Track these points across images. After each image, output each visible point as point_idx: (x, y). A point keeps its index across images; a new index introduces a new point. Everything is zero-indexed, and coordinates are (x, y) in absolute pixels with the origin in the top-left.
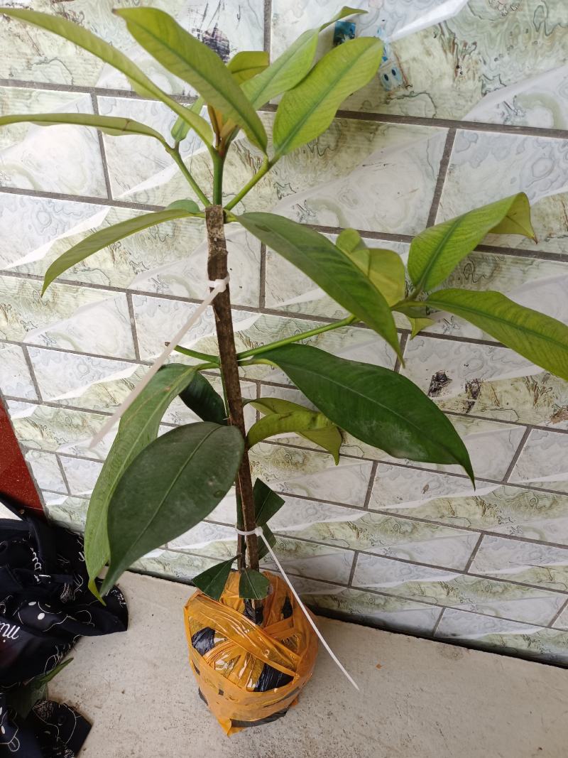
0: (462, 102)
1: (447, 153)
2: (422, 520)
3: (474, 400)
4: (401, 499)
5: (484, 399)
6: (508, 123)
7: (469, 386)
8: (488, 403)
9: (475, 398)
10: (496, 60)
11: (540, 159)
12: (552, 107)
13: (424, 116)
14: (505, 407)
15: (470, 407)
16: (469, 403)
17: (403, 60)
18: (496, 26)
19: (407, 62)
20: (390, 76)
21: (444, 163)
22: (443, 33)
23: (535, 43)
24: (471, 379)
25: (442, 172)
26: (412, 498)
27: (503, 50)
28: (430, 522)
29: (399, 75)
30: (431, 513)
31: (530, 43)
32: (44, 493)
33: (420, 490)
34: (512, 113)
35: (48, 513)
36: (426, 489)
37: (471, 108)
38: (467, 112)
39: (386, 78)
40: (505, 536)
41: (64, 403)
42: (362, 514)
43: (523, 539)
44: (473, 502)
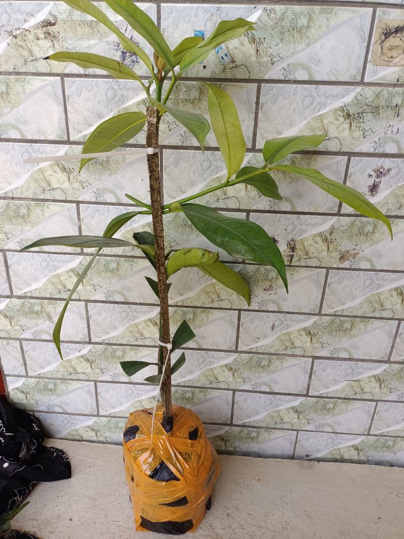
0: (262, 69)
1: (258, 97)
2: (274, 354)
3: (292, 254)
4: (259, 338)
5: (299, 252)
6: (287, 79)
7: (289, 244)
8: (301, 254)
9: (293, 252)
10: (276, 46)
11: (306, 97)
12: (307, 69)
13: (244, 78)
14: (312, 256)
15: (291, 259)
16: (290, 256)
17: (229, 49)
18: (273, 29)
19: (232, 49)
20: (224, 57)
21: (257, 103)
22: (248, 34)
23: (293, 36)
24: (289, 239)
25: (257, 109)
26: (265, 337)
27: (279, 41)
28: (279, 355)
29: (229, 56)
30: (278, 348)
31: (291, 37)
32: (7, 378)
33: (270, 329)
34: (288, 73)
35: (9, 397)
36: (273, 327)
37: (267, 72)
38: (265, 74)
39: (222, 58)
40: (327, 358)
41: (29, 294)
42: (235, 356)
43: (339, 359)
44: (303, 333)
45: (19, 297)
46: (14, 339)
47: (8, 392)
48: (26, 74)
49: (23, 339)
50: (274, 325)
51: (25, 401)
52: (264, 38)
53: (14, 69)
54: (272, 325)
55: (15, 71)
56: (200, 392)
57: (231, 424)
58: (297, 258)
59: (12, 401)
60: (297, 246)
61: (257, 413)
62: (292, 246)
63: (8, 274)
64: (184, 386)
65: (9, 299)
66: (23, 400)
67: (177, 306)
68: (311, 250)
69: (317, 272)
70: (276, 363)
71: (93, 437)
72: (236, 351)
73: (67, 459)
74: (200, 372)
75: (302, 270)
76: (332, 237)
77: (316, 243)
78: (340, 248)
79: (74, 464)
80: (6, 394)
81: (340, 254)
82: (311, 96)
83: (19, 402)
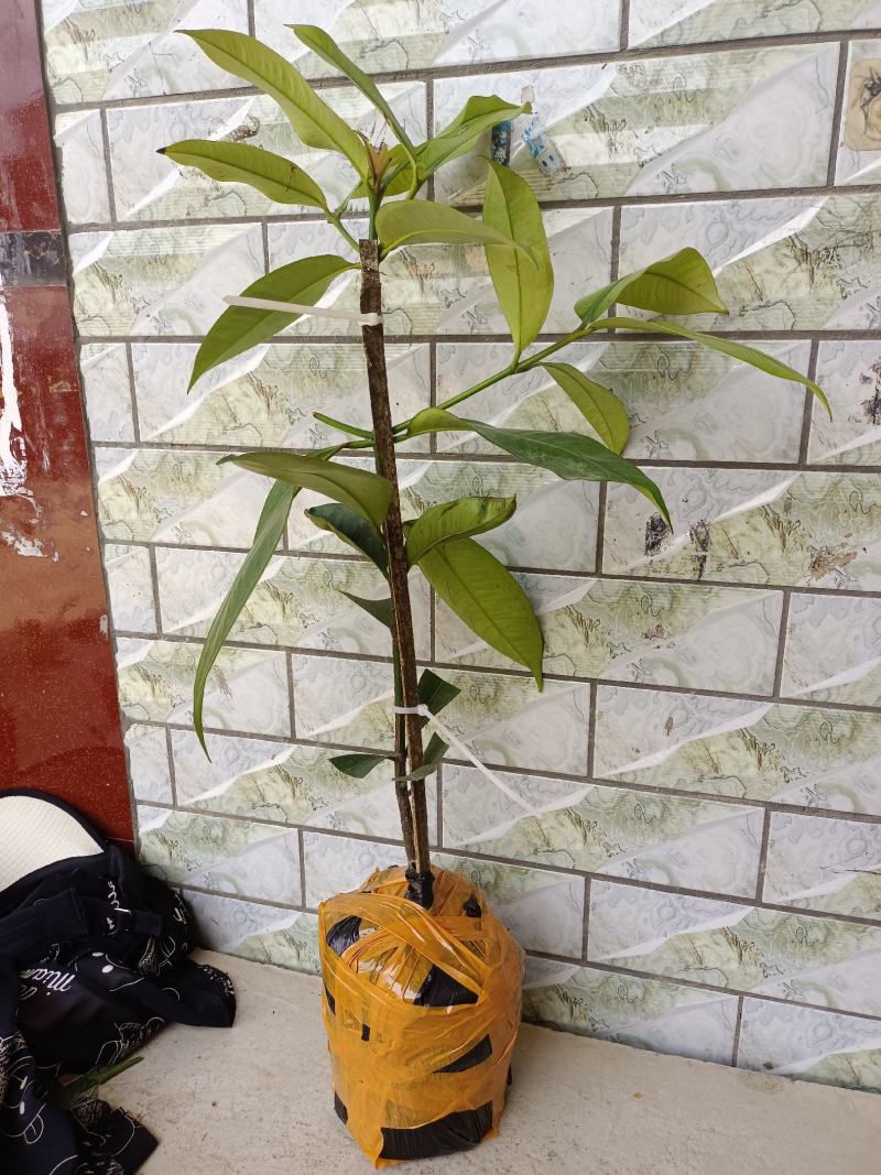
0: (621, 177)
1: (616, 233)
2: (675, 792)
3: (704, 553)
4: (638, 751)
5: (717, 550)
6: (672, 192)
7: (694, 533)
8: (724, 554)
9: (705, 549)
10: (646, 132)
11: (713, 223)
12: (712, 170)
13: (586, 198)
14: (748, 559)
15: (701, 565)
16: (699, 558)
17: (558, 145)
18: (640, 102)
19: (562, 147)
20: (548, 162)
21: (615, 243)
22: (592, 116)
23: (680, 112)
25: (615, 255)
26: (652, 748)
27: (652, 123)
28: (686, 793)
29: (557, 160)
30: (682, 776)
31: (676, 113)
32: (139, 807)
33: (662, 729)
34: (672, 181)
36: (669, 726)
37: (632, 182)
38: (629, 187)
39: (545, 164)
40: (802, 810)
41: (188, 633)
42: (587, 789)
43: (830, 813)
44: (740, 743)
45: (172, 638)
46: (156, 724)
47: (138, 839)
48: (207, 221)
49: (174, 726)
50: (670, 719)
51: (167, 862)
52: (624, 121)
53: (188, 214)
54: (666, 719)
55: (191, 217)
56: (513, 871)
57: (583, 961)
58: (715, 565)
59: (144, 860)
60: (714, 538)
61: (642, 938)
62: (702, 537)
63: (155, 591)
64: (478, 856)
65: (153, 641)
66: (163, 858)
67: (462, 667)
68: (746, 546)
69: (762, 597)
70: (680, 812)
71: (291, 958)
72: (588, 778)
73: (232, 989)
74: (511, 823)
75: (727, 591)
76: (789, 517)
77: (755, 529)
78: (810, 542)
79: (243, 1002)
80: (135, 842)
81: (812, 556)
82: (723, 222)
83: (156, 862)
